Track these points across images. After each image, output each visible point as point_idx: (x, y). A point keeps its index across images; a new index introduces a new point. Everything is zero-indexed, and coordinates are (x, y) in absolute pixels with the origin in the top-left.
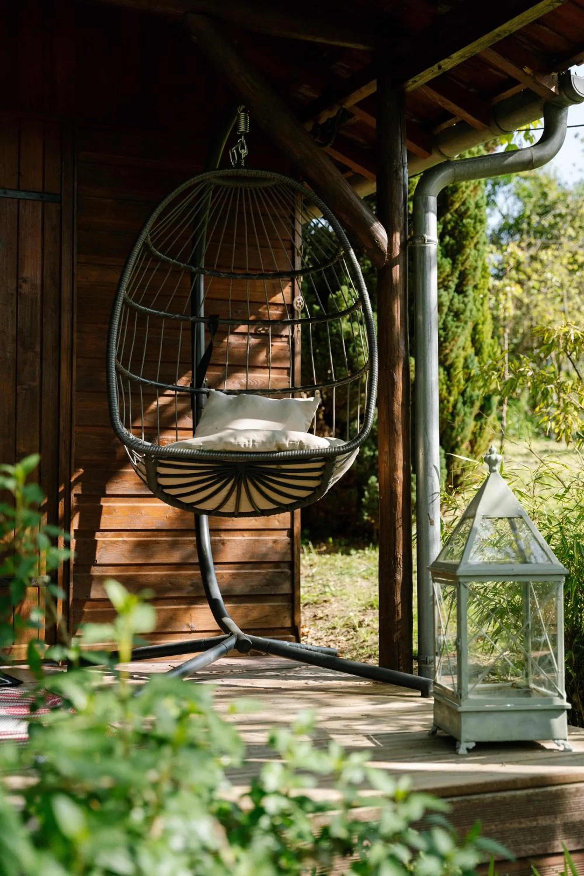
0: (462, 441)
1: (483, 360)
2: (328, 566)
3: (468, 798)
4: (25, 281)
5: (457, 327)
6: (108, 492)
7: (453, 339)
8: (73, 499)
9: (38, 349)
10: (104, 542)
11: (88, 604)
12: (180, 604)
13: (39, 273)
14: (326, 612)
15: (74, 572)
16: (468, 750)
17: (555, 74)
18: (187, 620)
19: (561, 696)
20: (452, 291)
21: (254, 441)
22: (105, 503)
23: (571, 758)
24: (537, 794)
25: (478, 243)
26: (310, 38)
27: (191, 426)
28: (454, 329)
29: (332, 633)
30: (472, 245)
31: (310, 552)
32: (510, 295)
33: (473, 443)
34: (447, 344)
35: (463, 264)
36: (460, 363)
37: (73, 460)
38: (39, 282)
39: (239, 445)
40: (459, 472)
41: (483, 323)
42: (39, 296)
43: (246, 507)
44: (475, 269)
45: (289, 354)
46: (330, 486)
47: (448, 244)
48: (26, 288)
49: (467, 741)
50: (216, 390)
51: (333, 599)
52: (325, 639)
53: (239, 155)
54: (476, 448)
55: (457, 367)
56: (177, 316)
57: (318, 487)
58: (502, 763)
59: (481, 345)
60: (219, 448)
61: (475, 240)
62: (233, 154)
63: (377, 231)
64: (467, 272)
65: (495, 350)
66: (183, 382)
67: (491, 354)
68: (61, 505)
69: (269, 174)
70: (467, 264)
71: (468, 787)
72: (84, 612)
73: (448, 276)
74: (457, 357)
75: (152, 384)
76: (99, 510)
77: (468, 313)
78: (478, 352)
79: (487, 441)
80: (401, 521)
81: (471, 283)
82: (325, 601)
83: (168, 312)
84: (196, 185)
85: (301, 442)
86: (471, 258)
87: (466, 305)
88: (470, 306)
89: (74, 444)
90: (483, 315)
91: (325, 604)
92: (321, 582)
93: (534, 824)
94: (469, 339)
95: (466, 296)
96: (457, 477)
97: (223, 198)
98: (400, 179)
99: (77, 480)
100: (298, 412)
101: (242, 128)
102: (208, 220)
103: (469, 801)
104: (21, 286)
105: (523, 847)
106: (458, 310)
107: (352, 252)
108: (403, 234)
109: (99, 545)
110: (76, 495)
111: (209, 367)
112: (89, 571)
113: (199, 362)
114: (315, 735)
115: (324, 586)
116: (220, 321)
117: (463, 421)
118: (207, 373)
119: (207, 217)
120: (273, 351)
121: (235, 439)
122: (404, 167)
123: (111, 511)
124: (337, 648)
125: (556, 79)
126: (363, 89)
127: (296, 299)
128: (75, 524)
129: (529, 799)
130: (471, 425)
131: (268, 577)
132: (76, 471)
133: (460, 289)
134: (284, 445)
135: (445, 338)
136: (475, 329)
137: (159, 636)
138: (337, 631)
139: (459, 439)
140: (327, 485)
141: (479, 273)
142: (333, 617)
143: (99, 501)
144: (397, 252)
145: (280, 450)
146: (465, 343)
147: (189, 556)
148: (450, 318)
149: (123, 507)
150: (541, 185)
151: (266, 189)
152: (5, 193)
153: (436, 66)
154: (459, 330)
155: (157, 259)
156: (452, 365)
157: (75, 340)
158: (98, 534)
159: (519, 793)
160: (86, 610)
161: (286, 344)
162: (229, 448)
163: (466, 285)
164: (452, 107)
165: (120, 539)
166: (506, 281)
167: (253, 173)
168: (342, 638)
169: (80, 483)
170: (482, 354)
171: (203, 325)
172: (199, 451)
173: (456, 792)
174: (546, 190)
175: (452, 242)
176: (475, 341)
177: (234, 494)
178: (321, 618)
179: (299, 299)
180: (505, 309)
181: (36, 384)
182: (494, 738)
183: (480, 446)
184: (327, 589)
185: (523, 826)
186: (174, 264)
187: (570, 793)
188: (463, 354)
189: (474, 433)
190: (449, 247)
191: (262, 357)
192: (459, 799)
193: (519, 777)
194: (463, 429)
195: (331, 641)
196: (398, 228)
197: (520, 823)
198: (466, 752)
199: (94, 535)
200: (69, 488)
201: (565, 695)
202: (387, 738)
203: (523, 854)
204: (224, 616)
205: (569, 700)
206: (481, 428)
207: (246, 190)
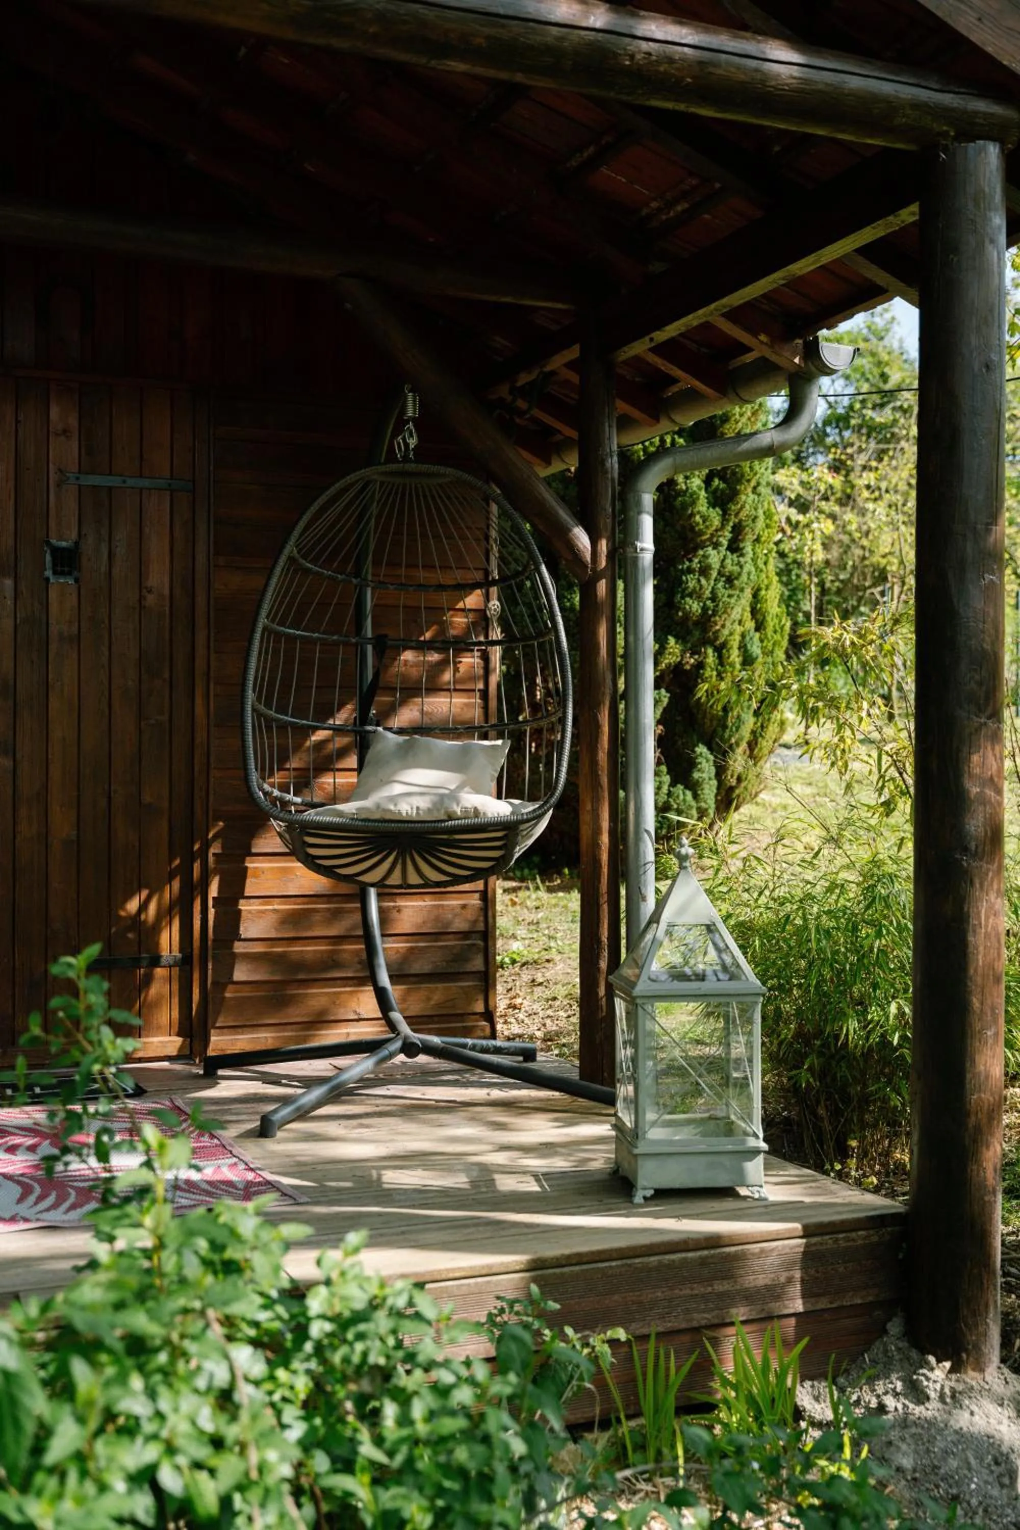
0: (737, 744)
1: (766, 637)
2: (558, 909)
3: (629, 1261)
4: (150, 592)
5: (730, 596)
6: (254, 850)
7: (725, 612)
8: (211, 859)
9: (166, 675)
10: (250, 912)
11: (230, 987)
12: (345, 986)
13: (166, 580)
14: (548, 975)
15: (214, 949)
16: (645, 1198)
17: (800, 341)
18: (353, 1005)
19: (757, 1137)
20: (723, 549)
21: (418, 808)
22: (252, 864)
23: (763, 1210)
24: (712, 1256)
25: (758, 484)
26: (493, 298)
27: (355, 766)
28: (725, 599)
29: (551, 1006)
30: (749, 490)
31: (537, 888)
32: (818, 533)
33: (752, 745)
34: (717, 618)
35: (737, 515)
36: (735, 643)
37: (211, 813)
38: (166, 592)
39: (400, 813)
40: (733, 782)
41: (767, 589)
42: (167, 609)
43: (414, 879)
44: (755, 519)
45: (481, 672)
46: (517, 856)
47: (717, 489)
48: (151, 599)
49: (645, 1189)
50: (385, 729)
51: (557, 958)
52: (541, 1014)
53: (407, 445)
54: (756, 752)
55: (731, 647)
56: (335, 637)
57: (502, 857)
58: (677, 1217)
59: (764, 617)
60: (377, 816)
61: (753, 483)
62: (399, 444)
63: (578, 538)
64: (744, 524)
65: (783, 622)
66: (341, 718)
67: (778, 628)
68: (197, 866)
69: (442, 469)
70: (742, 515)
71: (629, 1249)
72: (224, 998)
73: (716, 531)
74: (731, 634)
75: (303, 725)
76: (243, 874)
77: (744, 577)
78: (760, 627)
79: (771, 742)
80: (605, 897)
81: (750, 537)
82: (548, 961)
83: (324, 633)
84: (352, 485)
85: (476, 809)
86: (747, 507)
87: (741, 567)
88: (749, 567)
89: (211, 792)
90: (767, 577)
91: (547, 965)
92: (546, 932)
93: (710, 1289)
94: (748, 609)
95: (742, 555)
96: (732, 789)
97: (389, 494)
98: (606, 472)
99: (216, 836)
100: (481, 760)
101: (410, 413)
102: (375, 513)
103: (630, 1265)
104: (145, 598)
105: (695, 1315)
106: (731, 573)
107: (544, 568)
108: (611, 540)
109: (244, 914)
110: (214, 854)
111: (378, 691)
112: (231, 947)
113: (365, 689)
114: (475, 1174)
115: (550, 937)
116: (390, 643)
117: (739, 717)
118: (376, 699)
119: (374, 509)
120: (462, 668)
121: (395, 805)
122: (612, 456)
123: (258, 872)
124: (554, 1028)
125: (801, 347)
126: (565, 352)
127: (490, 605)
128: (213, 890)
129: (703, 1262)
130: (750, 722)
131: (455, 951)
132: (214, 826)
133: (734, 546)
134: (455, 813)
135: (713, 611)
136: (755, 595)
137: (319, 1025)
138: (557, 1003)
139: (733, 740)
140: (512, 856)
141: (761, 523)
142: (556, 984)
143: (243, 862)
144: (603, 563)
145: (450, 818)
146: (742, 615)
147: (354, 928)
148: (720, 585)
149: (272, 868)
150: (879, 364)
151: (440, 485)
152: (124, 482)
153: (647, 338)
154: (733, 601)
155: (307, 571)
156: (724, 645)
157: (213, 664)
158: (242, 901)
159: (690, 1255)
160: (227, 995)
161: (477, 660)
162: (388, 817)
163: (743, 541)
164: (677, 372)
165: (270, 907)
166: (811, 515)
167: (424, 467)
168: (561, 1013)
169: (220, 840)
170: (765, 629)
171: (370, 648)
172: (352, 819)
173: (615, 1255)
174: (886, 370)
175: (722, 486)
176: (756, 612)
177: (399, 867)
178: (540, 984)
179: (495, 604)
180: (812, 552)
181: (165, 718)
182: (677, 1184)
183: (761, 749)
184: (552, 944)
185: (696, 1292)
186: (329, 577)
187: (753, 1254)
188: (739, 629)
189: (753, 732)
190: (719, 493)
191: (447, 676)
192: (619, 1263)
193: (691, 1236)
194: (738, 729)
195: (549, 1017)
196: (604, 534)
197: (692, 1289)
198: (642, 1201)
199: (237, 904)
200: (206, 845)
201: (761, 1135)
202: (558, 1179)
203: (695, 1324)
204: (391, 1009)
205: (765, 1140)
206: (762, 727)
207: (416, 487)
